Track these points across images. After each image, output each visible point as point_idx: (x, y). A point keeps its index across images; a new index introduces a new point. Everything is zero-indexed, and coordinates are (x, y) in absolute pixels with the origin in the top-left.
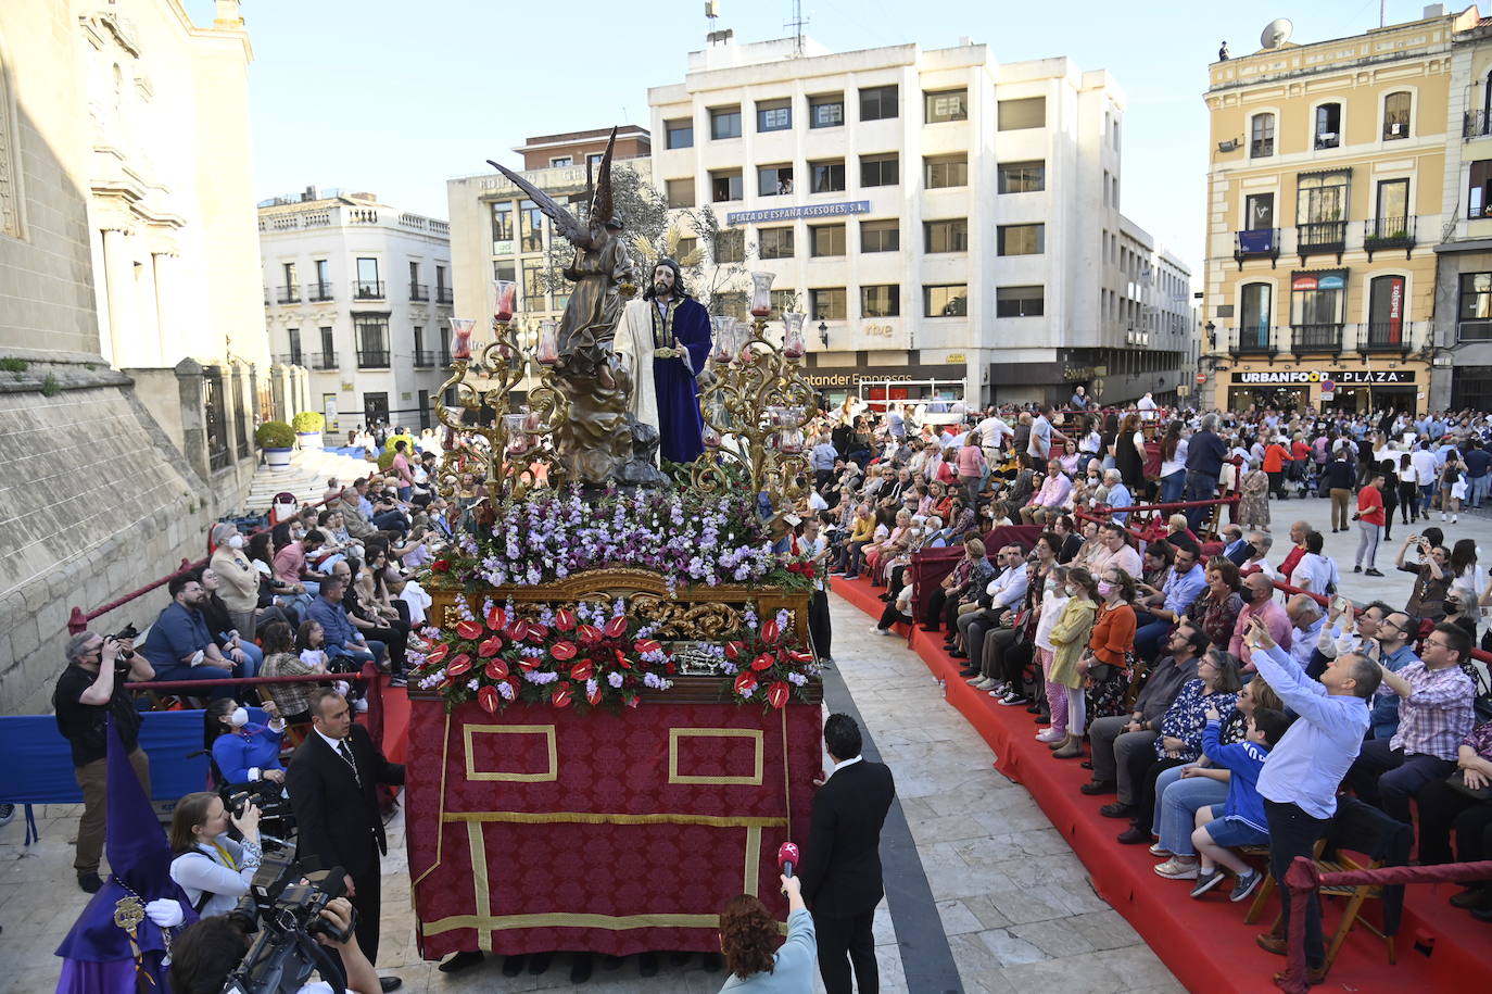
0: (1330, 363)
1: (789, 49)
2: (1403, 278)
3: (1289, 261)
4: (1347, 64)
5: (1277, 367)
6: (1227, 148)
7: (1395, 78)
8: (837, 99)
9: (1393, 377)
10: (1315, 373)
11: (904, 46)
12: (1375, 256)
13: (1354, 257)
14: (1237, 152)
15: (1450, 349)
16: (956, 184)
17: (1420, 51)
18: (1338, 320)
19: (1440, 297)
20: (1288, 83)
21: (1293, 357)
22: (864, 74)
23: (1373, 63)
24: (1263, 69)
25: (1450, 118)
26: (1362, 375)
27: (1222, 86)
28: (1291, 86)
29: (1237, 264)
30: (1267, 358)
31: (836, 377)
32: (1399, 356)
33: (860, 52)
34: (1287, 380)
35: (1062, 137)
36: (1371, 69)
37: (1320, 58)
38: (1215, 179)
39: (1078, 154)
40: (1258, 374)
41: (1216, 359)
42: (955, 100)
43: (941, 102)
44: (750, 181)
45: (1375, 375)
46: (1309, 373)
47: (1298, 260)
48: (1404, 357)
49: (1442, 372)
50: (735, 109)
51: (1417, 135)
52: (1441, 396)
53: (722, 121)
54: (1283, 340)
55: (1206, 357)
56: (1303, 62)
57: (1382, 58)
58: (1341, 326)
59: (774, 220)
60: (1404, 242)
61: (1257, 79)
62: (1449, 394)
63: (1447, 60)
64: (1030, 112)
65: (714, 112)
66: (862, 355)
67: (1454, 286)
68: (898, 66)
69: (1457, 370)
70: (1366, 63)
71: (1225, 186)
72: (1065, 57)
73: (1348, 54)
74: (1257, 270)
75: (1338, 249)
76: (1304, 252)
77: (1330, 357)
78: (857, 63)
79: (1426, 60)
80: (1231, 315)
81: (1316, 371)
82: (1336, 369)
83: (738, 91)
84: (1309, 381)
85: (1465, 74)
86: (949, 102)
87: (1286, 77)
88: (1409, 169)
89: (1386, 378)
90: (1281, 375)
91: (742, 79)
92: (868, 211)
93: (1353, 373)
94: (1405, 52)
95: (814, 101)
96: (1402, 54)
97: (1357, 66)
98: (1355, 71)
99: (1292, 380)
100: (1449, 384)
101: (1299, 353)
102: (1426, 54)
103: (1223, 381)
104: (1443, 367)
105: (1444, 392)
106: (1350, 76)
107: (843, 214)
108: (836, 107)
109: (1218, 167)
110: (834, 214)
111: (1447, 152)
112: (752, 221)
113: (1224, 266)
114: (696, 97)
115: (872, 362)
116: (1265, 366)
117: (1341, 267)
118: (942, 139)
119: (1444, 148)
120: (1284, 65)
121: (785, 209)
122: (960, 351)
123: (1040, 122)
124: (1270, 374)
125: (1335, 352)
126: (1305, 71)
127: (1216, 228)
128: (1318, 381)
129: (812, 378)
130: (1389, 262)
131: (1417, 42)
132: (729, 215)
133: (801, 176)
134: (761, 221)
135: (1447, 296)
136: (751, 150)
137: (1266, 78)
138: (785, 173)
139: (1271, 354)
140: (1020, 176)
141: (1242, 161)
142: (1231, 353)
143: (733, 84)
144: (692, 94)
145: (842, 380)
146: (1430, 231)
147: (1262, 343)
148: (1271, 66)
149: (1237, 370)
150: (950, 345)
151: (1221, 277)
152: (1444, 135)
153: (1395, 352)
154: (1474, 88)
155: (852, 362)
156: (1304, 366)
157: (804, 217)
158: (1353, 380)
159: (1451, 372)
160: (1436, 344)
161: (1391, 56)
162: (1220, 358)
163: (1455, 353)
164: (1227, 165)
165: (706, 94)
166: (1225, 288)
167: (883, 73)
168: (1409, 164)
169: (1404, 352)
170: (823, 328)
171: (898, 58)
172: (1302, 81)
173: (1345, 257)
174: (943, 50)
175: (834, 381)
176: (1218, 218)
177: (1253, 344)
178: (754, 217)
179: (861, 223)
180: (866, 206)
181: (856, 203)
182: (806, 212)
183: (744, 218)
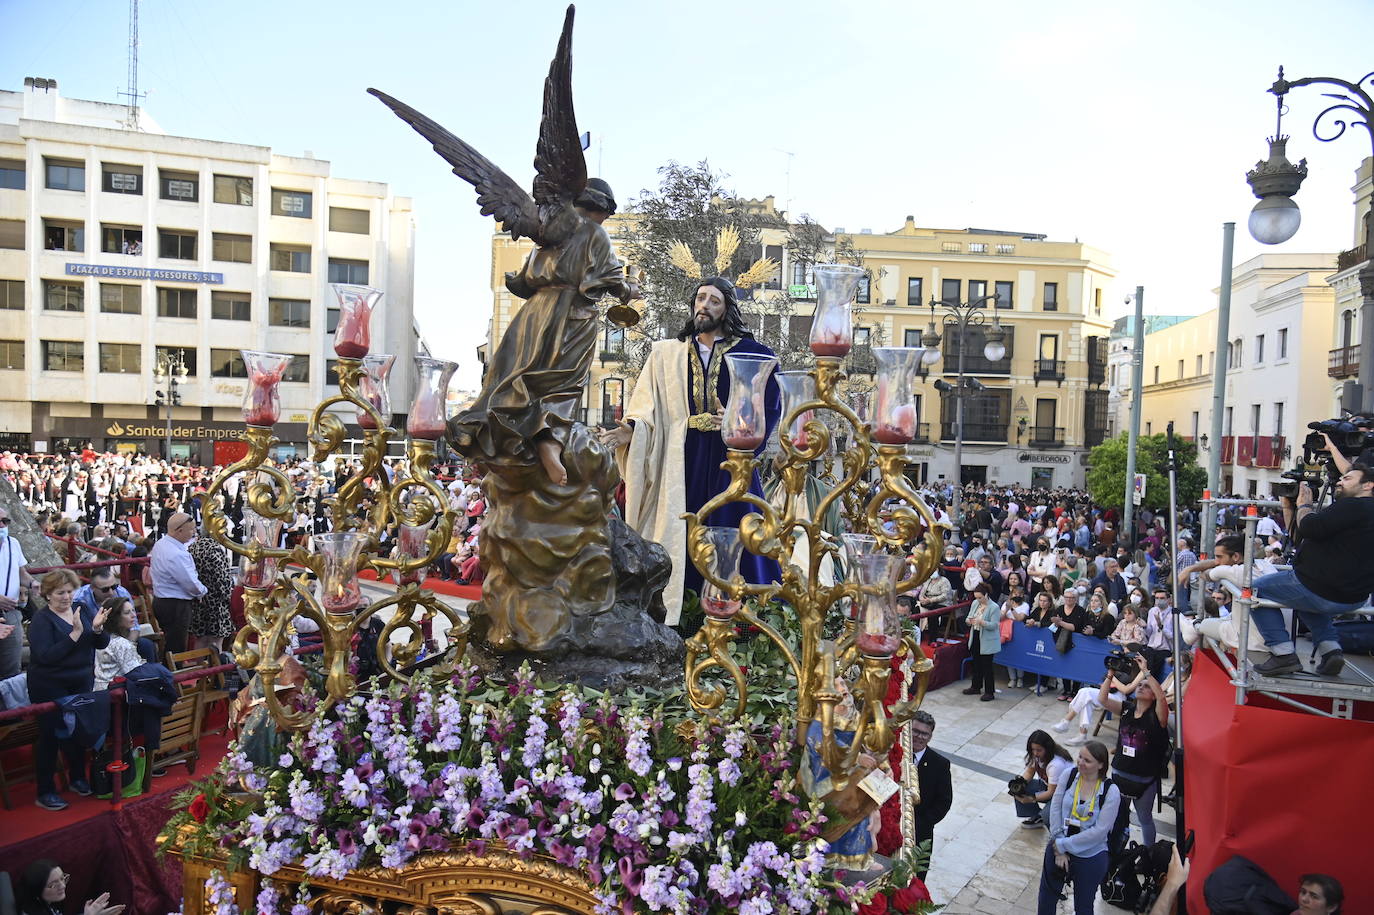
1: (124, 115)
2: (622, 382)
8: (193, 178)
11: (261, 148)
16: (297, 269)
22: (221, 163)
31: (179, 429)
33: (217, 142)
35: (381, 245)
39: (390, 260)
42: (298, 200)
43: (285, 200)
44: (93, 237)
50: (80, 165)
53: (58, 173)
59: (120, 277)
64: (356, 220)
65: (49, 161)
66: (207, 411)
68: (254, 163)
72: (386, 184)
78: (214, 152)
83: (83, 148)
86: (296, 202)
91: (87, 137)
92: (221, 282)
95: (165, 176)
107: (196, 281)
108: (187, 184)
110: (186, 281)
112: (95, 275)
114: (31, 144)
115: (217, 417)
118: (289, 231)
121: (133, 269)
122: (303, 412)
123: (364, 230)
129: (153, 429)
132: (68, 266)
133: (150, 241)
134: (105, 276)
136: (94, 208)
138: (134, 235)
140: (347, 270)
143: (77, 141)
144: (26, 139)
145: (185, 433)
150: (294, 406)
155: (197, 417)
157: (153, 278)
165: (43, 143)
167: (240, 165)
171: (255, 156)
174: (291, 158)
175: (177, 432)
178: (96, 271)
179: (213, 292)
180: (220, 278)
181: (209, 274)
182: (156, 274)
183: (84, 270)
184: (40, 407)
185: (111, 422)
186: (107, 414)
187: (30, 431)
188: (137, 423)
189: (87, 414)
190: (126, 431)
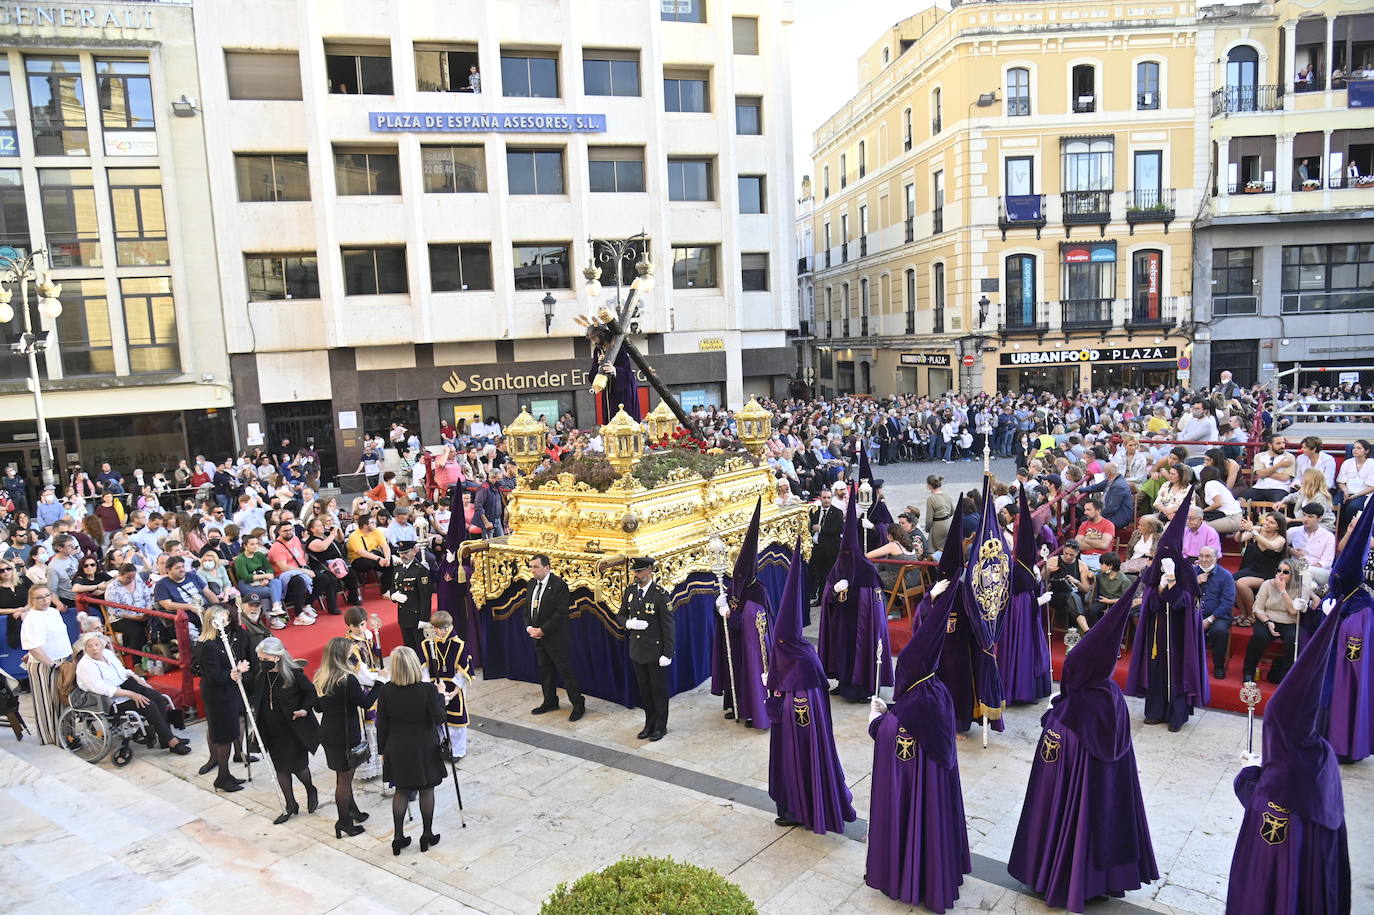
0: (1098, 340)
2: (1160, 253)
3: (1054, 232)
4: (1102, 25)
5: (1046, 346)
6: (985, 102)
7: (1147, 47)
9: (1158, 353)
10: (1085, 351)
12: (1136, 228)
13: (1117, 229)
14: (995, 106)
15: (1207, 325)
17: (1168, 22)
18: (1106, 294)
19: (1197, 273)
20: (1046, 36)
21: (1063, 336)
23: (1130, 27)
24: (1018, 17)
25: (1197, 94)
26: (1130, 352)
27: (976, 31)
28: (1050, 41)
29: (1000, 233)
30: (1037, 337)
31: (546, 376)
32: (1161, 332)
34: (1058, 360)
36: (1126, 33)
37: (1075, 15)
38: (971, 136)
40: (1025, 353)
41: (983, 338)
45: (1141, 351)
46: (1079, 351)
47: (1063, 231)
48: (1166, 333)
49: (1202, 346)
51: (1168, 107)
52: (1201, 371)
54: (1052, 315)
55: (971, 337)
56: (1059, 15)
57: (1134, 23)
58: (1110, 301)
59: (454, 130)
60: (1163, 216)
61: (1013, 29)
62: (1208, 368)
63: (1194, 34)
64: (746, 34)
67: (1208, 261)
69: (1214, 344)
70: (1120, 26)
71: (983, 145)
73: (1102, 14)
74: (1022, 241)
75: (1103, 220)
76: (1070, 221)
77: (1098, 334)
79: (1176, 31)
80: (996, 289)
81: (1087, 349)
82: (1103, 346)
84: (1079, 360)
85: (1208, 50)
87: (1043, 30)
88: (1163, 141)
89: (1151, 354)
90: (1052, 354)
92: (603, 129)
93: (1121, 350)
94: (1155, 20)
96: (1152, 22)
97: (1113, 27)
98: (1112, 33)
99: (1063, 360)
100: (1208, 359)
101: (1069, 330)
102: (1174, 26)
103: (991, 364)
104: (1202, 342)
105: (1204, 367)
106: (1105, 38)
107: (564, 132)
109: (975, 122)
110: (552, 131)
111: (1197, 127)
112: (418, 130)
113: (987, 234)
116: (1033, 346)
117: (1107, 238)
119: (1192, 123)
120: (1039, 16)
121: (472, 115)
122: (717, 335)
123: (755, 47)
124: (1041, 353)
125: (1104, 329)
126: (1061, 26)
127: (975, 191)
128: (1088, 360)
129: (509, 379)
130: (1149, 235)
131: (1165, 12)
132: (373, 117)
133: (491, 68)
134: (430, 131)
135: (1203, 270)
137: (1022, 29)
138: (467, 59)
139: (1040, 333)
141: (999, 118)
142: (1000, 332)
145: (554, 380)
146: (1186, 206)
147: (1027, 320)
148: (1027, 16)
149: (1005, 350)
150: (703, 327)
151: (983, 246)
152: (1192, 110)
153: (1157, 328)
154: (1217, 65)
156: (1074, 344)
157: (503, 130)
158: (1121, 358)
159: (1209, 346)
160: (1197, 319)
161: (1143, 23)
162: (988, 337)
163: (1212, 327)
164: (984, 121)
166: (988, 259)
168: (1162, 136)
169: (1166, 328)
170: (548, 301)
172: (1060, 36)
173: (1108, 229)
175: (543, 380)
176: (976, 180)
177: (1020, 322)
178: (417, 122)
179: (591, 148)
180: (598, 123)
181: (585, 117)
182: (508, 123)
183: (398, 122)
184: (342, 357)
185: (446, 372)
186: (439, 361)
187: (330, 397)
188: (483, 370)
189: (410, 362)
190: (470, 385)
